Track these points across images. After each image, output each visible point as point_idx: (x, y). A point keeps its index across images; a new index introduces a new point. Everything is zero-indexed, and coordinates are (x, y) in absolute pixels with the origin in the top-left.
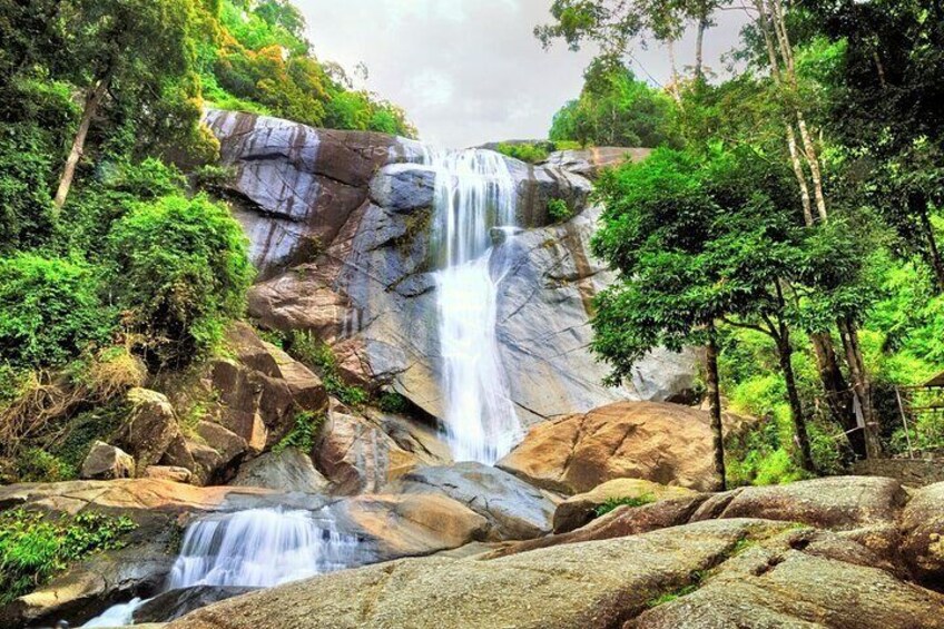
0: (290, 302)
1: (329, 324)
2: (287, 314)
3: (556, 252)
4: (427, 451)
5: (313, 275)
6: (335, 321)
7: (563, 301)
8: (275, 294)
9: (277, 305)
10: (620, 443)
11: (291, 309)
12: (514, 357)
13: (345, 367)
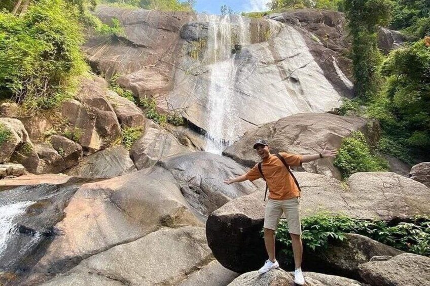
0: (140, 80)
1: (157, 89)
2: (137, 86)
3: (265, 52)
4: (194, 145)
5: (153, 69)
6: (160, 87)
7: (269, 72)
8: (133, 77)
9: (133, 82)
10: (297, 136)
11: (140, 83)
12: (243, 98)
13: (159, 107)
